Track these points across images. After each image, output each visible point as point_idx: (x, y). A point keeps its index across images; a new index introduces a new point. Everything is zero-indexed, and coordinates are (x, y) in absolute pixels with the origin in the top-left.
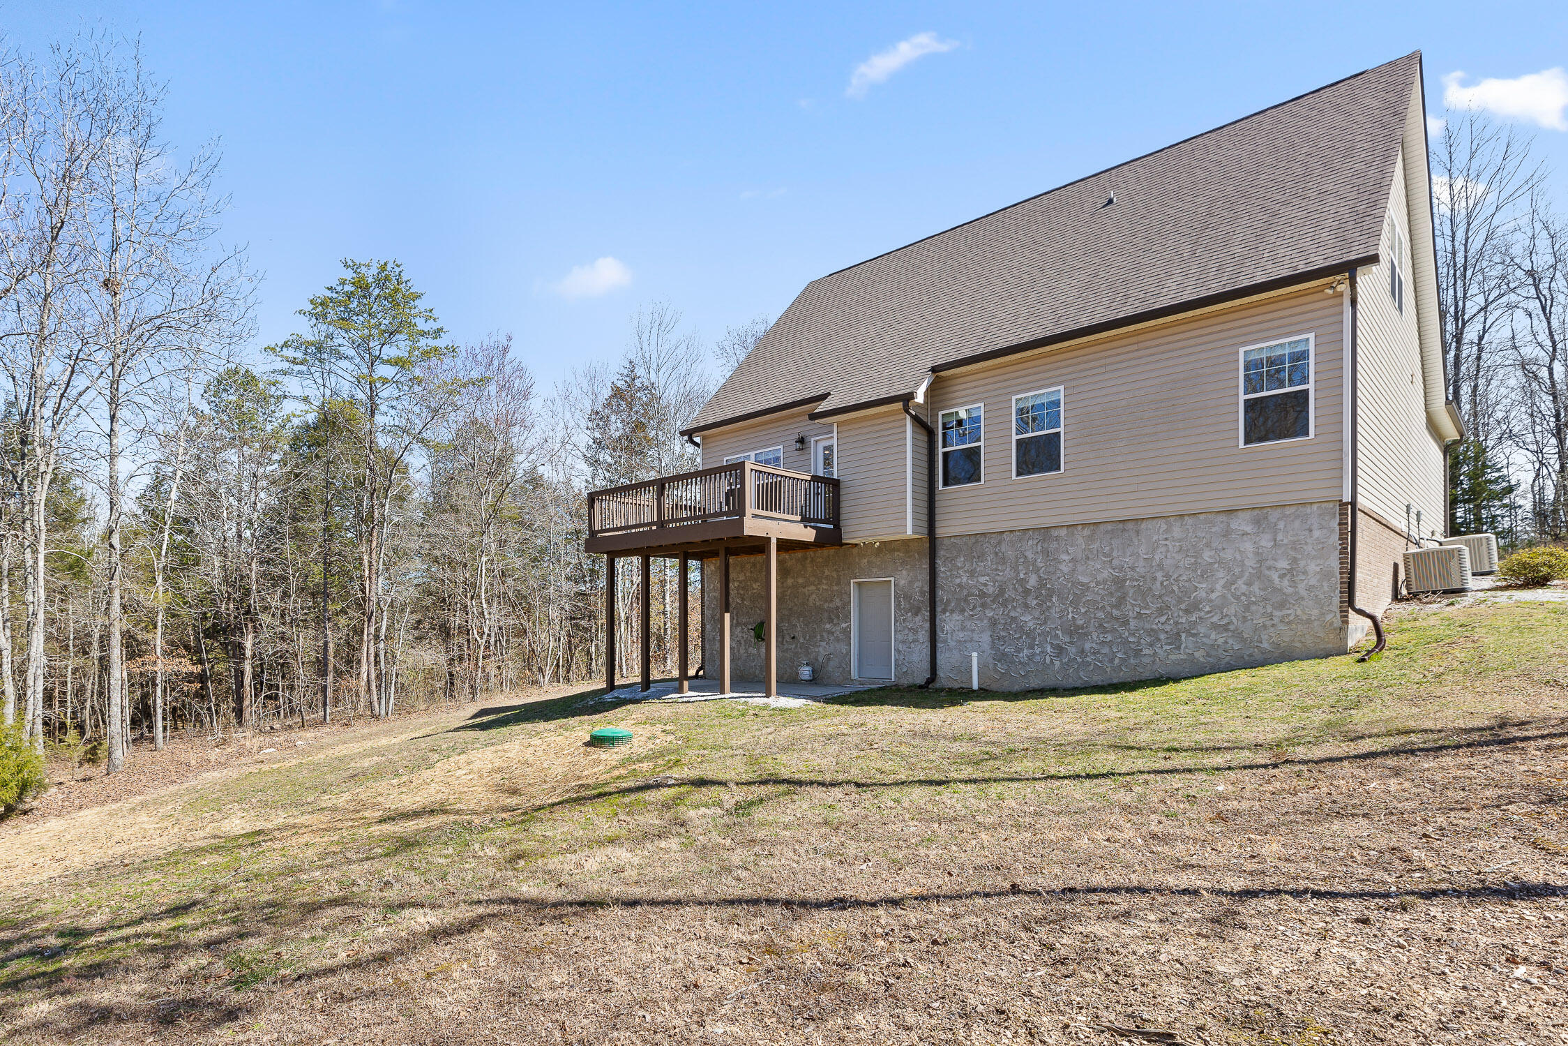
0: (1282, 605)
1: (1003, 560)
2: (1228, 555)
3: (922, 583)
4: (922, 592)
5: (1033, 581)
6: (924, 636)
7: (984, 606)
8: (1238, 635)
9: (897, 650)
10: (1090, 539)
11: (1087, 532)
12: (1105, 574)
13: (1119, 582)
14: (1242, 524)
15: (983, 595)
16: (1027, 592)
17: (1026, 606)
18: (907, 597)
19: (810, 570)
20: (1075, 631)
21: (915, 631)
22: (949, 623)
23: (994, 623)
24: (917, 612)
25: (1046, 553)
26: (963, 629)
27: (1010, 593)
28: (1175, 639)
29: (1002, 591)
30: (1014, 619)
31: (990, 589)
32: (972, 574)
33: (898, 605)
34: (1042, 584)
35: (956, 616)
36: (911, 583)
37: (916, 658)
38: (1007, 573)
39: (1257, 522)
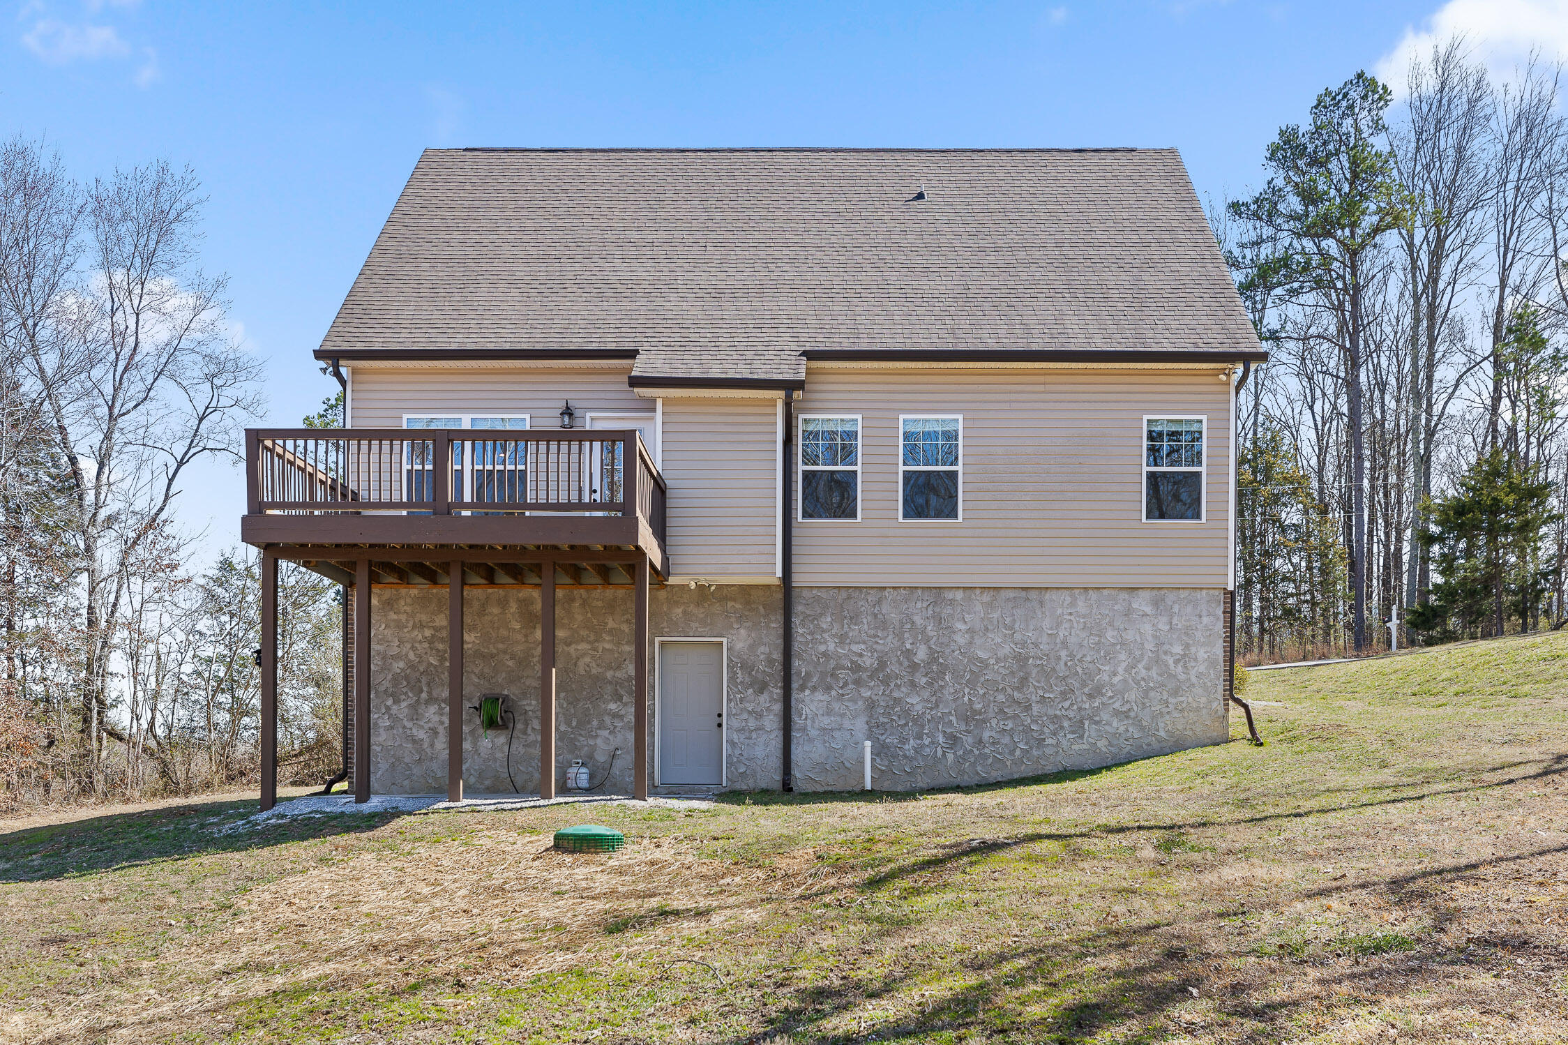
0: (1175, 692)
1: (884, 625)
2: (1129, 636)
3: (770, 647)
4: (770, 662)
5: (922, 654)
6: (772, 722)
7: (858, 682)
8: (1138, 722)
9: (732, 743)
10: (990, 606)
11: (986, 597)
12: (1006, 650)
13: (1021, 660)
14: (1142, 603)
15: (857, 668)
16: (914, 667)
17: (913, 684)
18: (747, 667)
19: (579, 618)
20: (971, 717)
21: (759, 715)
22: (809, 704)
23: (871, 705)
24: (762, 688)
25: (939, 620)
26: (829, 712)
27: (892, 667)
28: (1078, 728)
29: (882, 665)
30: (897, 701)
31: (868, 661)
32: (842, 639)
33: (732, 678)
34: (933, 657)
35: (819, 696)
36: (752, 647)
37: (759, 752)
38: (888, 642)
39: (1156, 603)
